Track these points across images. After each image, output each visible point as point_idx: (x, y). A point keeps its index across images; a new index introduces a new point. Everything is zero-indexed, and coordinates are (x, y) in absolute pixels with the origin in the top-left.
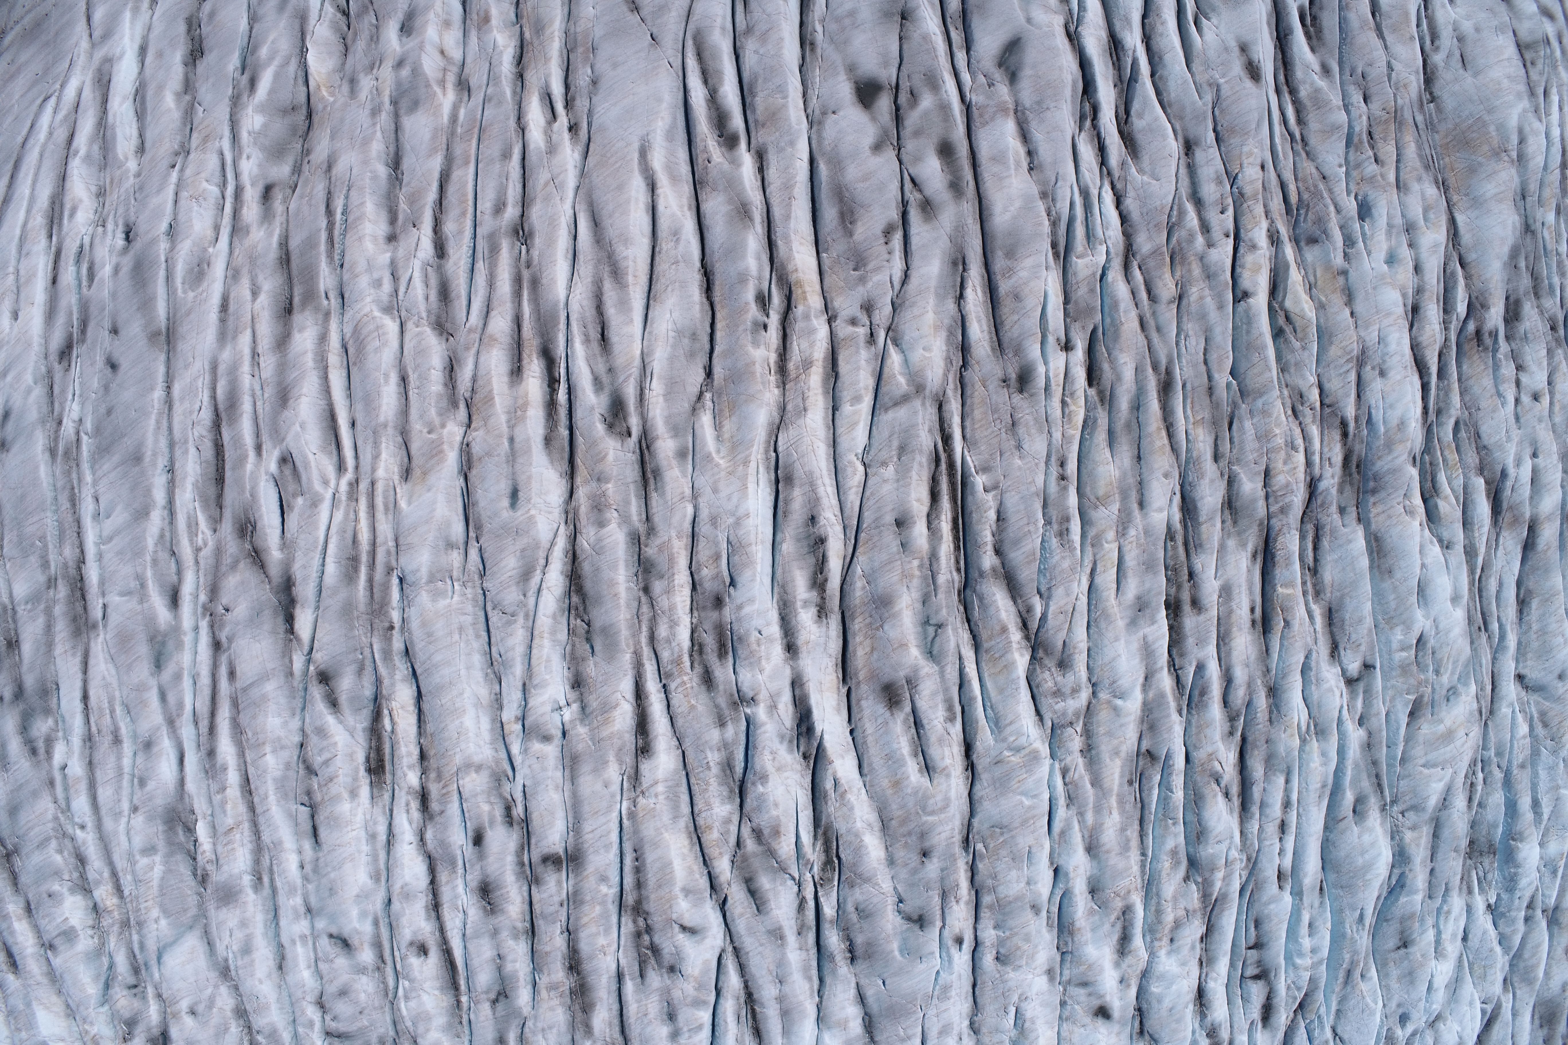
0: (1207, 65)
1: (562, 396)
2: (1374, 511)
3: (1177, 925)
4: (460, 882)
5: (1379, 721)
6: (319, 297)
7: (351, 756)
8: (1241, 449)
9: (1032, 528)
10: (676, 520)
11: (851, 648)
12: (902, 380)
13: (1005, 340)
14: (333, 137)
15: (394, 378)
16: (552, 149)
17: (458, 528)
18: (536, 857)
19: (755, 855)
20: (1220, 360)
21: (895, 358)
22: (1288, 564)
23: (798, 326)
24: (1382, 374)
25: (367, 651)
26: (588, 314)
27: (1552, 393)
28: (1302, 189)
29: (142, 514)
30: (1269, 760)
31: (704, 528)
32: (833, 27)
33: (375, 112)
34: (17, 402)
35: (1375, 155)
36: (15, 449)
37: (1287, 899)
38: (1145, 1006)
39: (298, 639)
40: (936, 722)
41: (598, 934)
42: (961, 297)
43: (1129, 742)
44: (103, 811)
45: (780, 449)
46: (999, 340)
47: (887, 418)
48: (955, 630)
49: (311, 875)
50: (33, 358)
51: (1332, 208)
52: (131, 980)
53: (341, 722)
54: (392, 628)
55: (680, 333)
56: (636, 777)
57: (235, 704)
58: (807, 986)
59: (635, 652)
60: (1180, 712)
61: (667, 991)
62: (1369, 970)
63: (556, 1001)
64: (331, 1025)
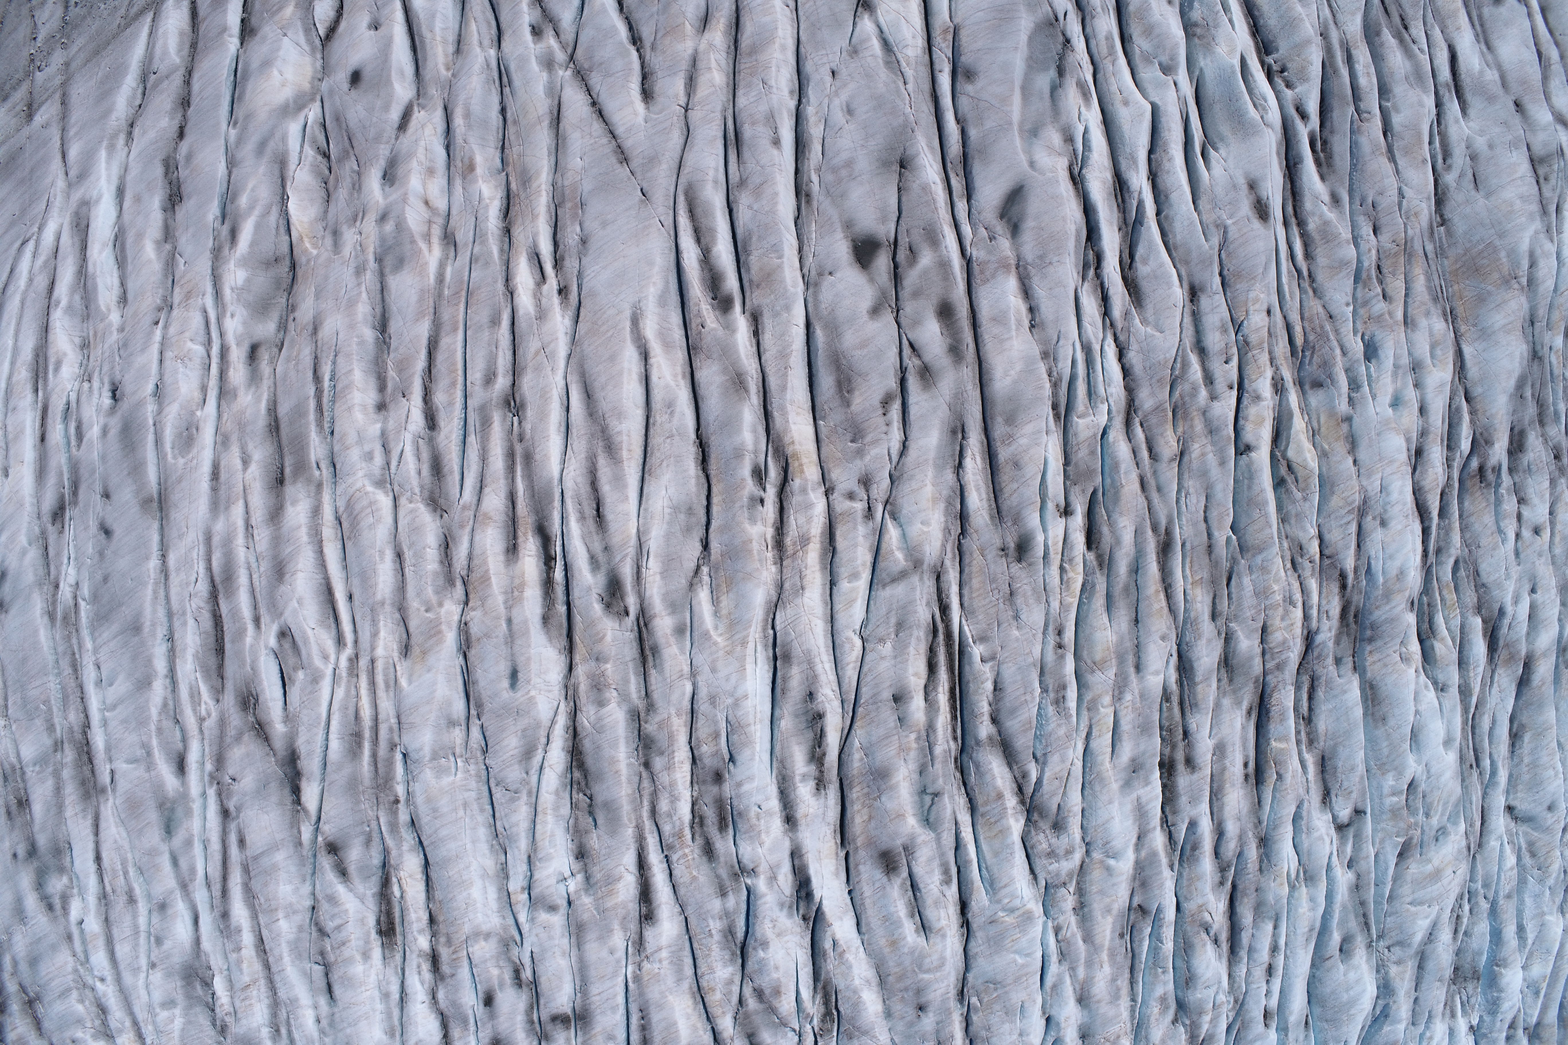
0: (1215, 204)
1: (558, 574)
2: (1370, 659)
4: (472, 1039)
5: (1368, 864)
6: (310, 468)
7: (362, 921)
8: (1239, 605)
9: (1028, 697)
10: (675, 697)
11: (849, 814)
12: (899, 556)
13: (1004, 507)
14: (318, 296)
15: (389, 555)
16: (542, 314)
17: (459, 706)
18: (545, 1017)
19: (757, 1012)
20: (1221, 518)
21: (893, 533)
22: (1283, 719)
23: (795, 500)
24: (1383, 523)
25: (374, 824)
26: (583, 491)
27: (1552, 523)
28: (1308, 329)
29: (144, 684)
30: (1259, 909)
31: (703, 707)
32: (829, 177)
33: (359, 271)
34: (12, 563)
35: (1383, 290)
36: (13, 611)
37: (1273, 1034)
39: (306, 810)
40: (932, 886)
42: (959, 467)
43: (1120, 901)
44: (122, 966)
45: (778, 628)
46: (998, 507)
47: (885, 594)
48: (951, 797)
49: (327, 1029)
50: (26, 519)
51: (1338, 351)
53: (351, 890)
54: (397, 801)
55: (676, 509)
56: (640, 943)
57: (246, 871)
59: (637, 827)
60: (1171, 867)
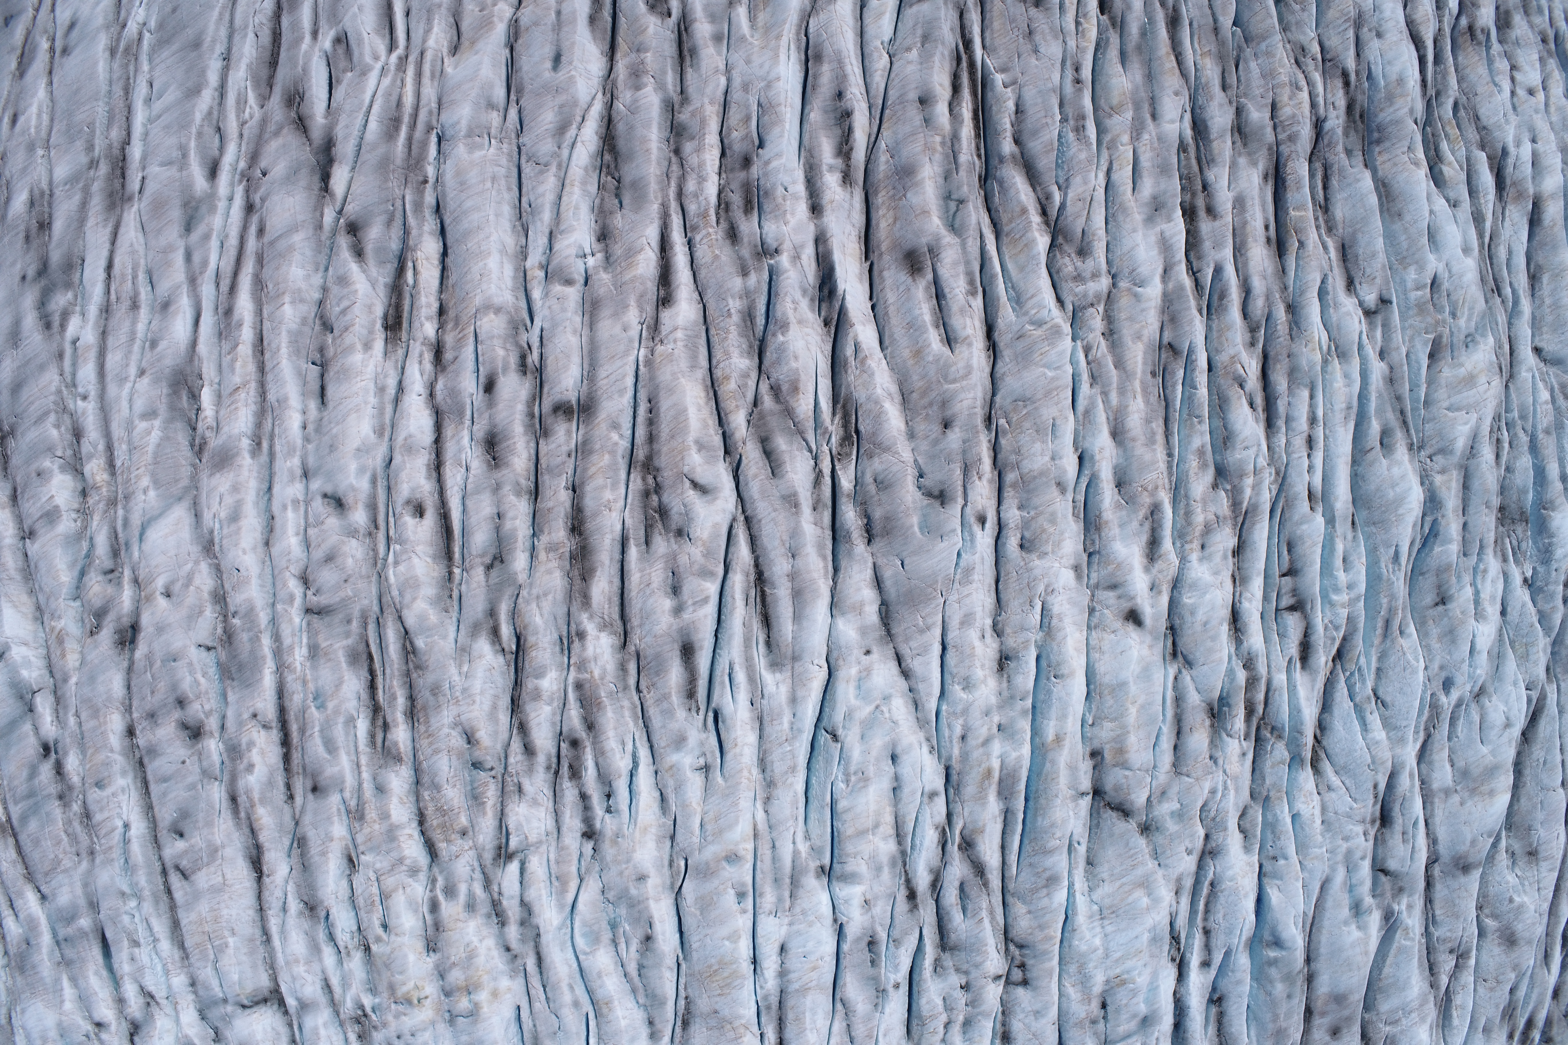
2: (1380, 159)
3: (1208, 530)
4: (466, 435)
5: (1399, 358)
7: (370, 308)
8: (1248, 86)
9: (1049, 120)
10: (709, 90)
11: (874, 222)
17: (500, 92)
18: (547, 406)
19: (772, 413)
20: (1224, 9)
22: (1299, 188)
24: (1379, 35)
25: (399, 203)
29: (194, 92)
30: (1292, 373)
31: (736, 96)
36: (78, 52)
37: (1319, 520)
38: (1177, 622)
39: (332, 195)
40: (957, 291)
41: (605, 486)
43: (1150, 329)
44: (109, 378)
45: (811, 31)
47: (911, 12)
48: (976, 211)
49: (313, 434)
52: (108, 564)
53: (364, 271)
54: (426, 182)
56: (655, 326)
57: (260, 260)
58: (821, 565)
59: (663, 205)
60: (1200, 311)
61: (672, 558)
62: (1407, 625)
63: (554, 564)
64: (313, 600)
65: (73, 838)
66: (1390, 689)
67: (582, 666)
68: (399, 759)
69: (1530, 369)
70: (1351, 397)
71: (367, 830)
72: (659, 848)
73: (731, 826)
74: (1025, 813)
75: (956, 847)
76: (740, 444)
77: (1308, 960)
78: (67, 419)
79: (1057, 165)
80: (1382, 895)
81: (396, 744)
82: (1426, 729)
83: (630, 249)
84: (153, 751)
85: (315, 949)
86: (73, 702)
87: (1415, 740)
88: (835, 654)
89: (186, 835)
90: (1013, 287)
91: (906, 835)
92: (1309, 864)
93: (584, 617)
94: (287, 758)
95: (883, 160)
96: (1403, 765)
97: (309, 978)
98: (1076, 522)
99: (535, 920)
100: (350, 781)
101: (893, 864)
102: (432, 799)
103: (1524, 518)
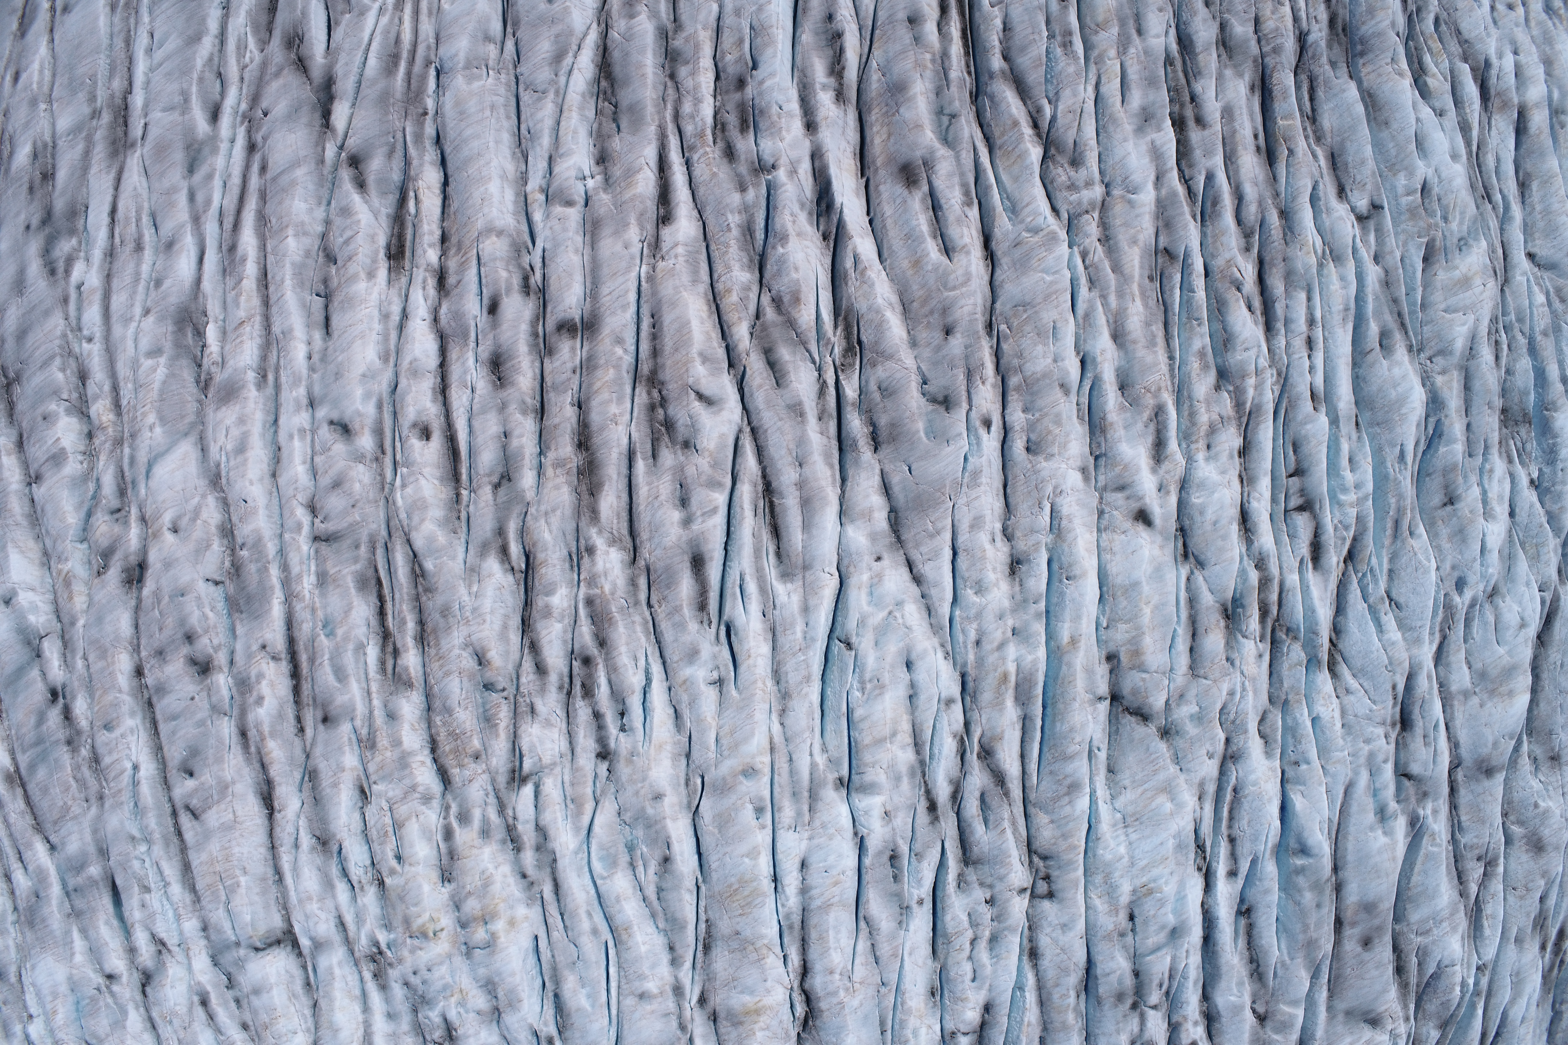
2: (1364, 70)
3: (1212, 430)
4: (470, 356)
5: (1394, 262)
7: (373, 238)
9: (1037, 37)
10: (702, 17)
11: (868, 139)
17: (496, 26)
18: (551, 323)
19: (774, 325)
22: (1285, 99)
25: (399, 135)
29: (195, 39)
30: (1289, 276)
31: (728, 22)
37: (1323, 420)
38: (1187, 523)
39: (333, 131)
40: (953, 201)
41: (611, 401)
43: (1146, 234)
44: (114, 319)
48: (968, 122)
49: (318, 363)
52: (115, 503)
53: (366, 202)
54: (426, 114)
56: (656, 244)
57: (263, 196)
58: (829, 473)
59: (660, 126)
60: (1194, 217)
61: (680, 470)
62: (1417, 526)
63: (562, 479)
64: (321, 527)
65: (82, 784)
66: (1403, 590)
67: (592, 581)
68: (409, 685)
69: (1525, 273)
70: (1348, 299)
71: (378, 758)
72: (674, 767)
73: (746, 739)
74: (1043, 720)
75: (975, 756)
76: (744, 355)
77: (1336, 869)
78: (72, 362)
79: (1046, 80)
80: (1407, 800)
81: (407, 669)
82: (1441, 630)
83: (629, 170)
84: (162, 689)
85: (328, 885)
86: (80, 645)
87: (1431, 642)
88: (845, 562)
89: (196, 774)
90: (1008, 198)
91: (924, 743)
92: (1331, 768)
93: (593, 532)
94: (296, 690)
95: (875, 79)
96: (1420, 666)
97: (323, 915)
98: (1082, 424)
99: (551, 845)
100: (360, 709)
101: (912, 774)
102: (444, 724)
103: (1527, 420)
